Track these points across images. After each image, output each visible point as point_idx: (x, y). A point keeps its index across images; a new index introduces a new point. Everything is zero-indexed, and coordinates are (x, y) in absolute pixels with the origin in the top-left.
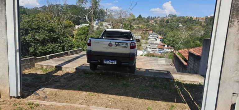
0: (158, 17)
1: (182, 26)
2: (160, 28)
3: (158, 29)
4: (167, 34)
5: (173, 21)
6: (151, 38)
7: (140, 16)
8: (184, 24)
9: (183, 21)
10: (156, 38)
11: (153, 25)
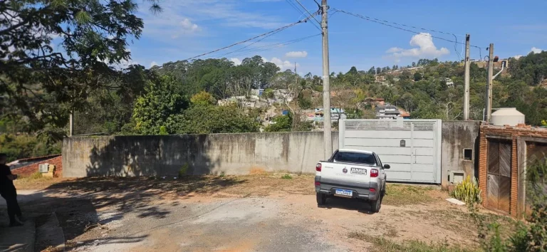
0: (395, 68)
1: (452, 83)
2: (402, 94)
3: (396, 95)
4: (420, 106)
5: (432, 75)
6: (382, 117)
7: (353, 69)
8: (457, 79)
9: (453, 74)
10: (395, 116)
11: (384, 87)
